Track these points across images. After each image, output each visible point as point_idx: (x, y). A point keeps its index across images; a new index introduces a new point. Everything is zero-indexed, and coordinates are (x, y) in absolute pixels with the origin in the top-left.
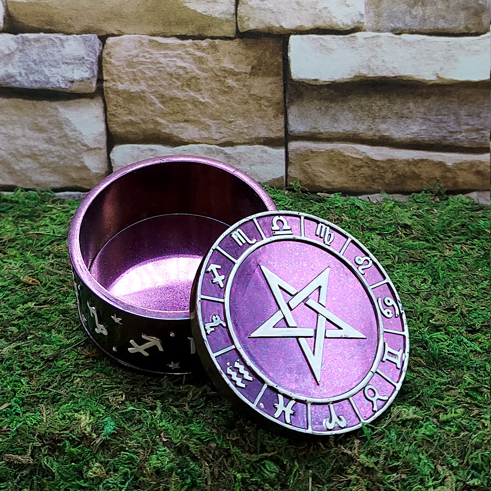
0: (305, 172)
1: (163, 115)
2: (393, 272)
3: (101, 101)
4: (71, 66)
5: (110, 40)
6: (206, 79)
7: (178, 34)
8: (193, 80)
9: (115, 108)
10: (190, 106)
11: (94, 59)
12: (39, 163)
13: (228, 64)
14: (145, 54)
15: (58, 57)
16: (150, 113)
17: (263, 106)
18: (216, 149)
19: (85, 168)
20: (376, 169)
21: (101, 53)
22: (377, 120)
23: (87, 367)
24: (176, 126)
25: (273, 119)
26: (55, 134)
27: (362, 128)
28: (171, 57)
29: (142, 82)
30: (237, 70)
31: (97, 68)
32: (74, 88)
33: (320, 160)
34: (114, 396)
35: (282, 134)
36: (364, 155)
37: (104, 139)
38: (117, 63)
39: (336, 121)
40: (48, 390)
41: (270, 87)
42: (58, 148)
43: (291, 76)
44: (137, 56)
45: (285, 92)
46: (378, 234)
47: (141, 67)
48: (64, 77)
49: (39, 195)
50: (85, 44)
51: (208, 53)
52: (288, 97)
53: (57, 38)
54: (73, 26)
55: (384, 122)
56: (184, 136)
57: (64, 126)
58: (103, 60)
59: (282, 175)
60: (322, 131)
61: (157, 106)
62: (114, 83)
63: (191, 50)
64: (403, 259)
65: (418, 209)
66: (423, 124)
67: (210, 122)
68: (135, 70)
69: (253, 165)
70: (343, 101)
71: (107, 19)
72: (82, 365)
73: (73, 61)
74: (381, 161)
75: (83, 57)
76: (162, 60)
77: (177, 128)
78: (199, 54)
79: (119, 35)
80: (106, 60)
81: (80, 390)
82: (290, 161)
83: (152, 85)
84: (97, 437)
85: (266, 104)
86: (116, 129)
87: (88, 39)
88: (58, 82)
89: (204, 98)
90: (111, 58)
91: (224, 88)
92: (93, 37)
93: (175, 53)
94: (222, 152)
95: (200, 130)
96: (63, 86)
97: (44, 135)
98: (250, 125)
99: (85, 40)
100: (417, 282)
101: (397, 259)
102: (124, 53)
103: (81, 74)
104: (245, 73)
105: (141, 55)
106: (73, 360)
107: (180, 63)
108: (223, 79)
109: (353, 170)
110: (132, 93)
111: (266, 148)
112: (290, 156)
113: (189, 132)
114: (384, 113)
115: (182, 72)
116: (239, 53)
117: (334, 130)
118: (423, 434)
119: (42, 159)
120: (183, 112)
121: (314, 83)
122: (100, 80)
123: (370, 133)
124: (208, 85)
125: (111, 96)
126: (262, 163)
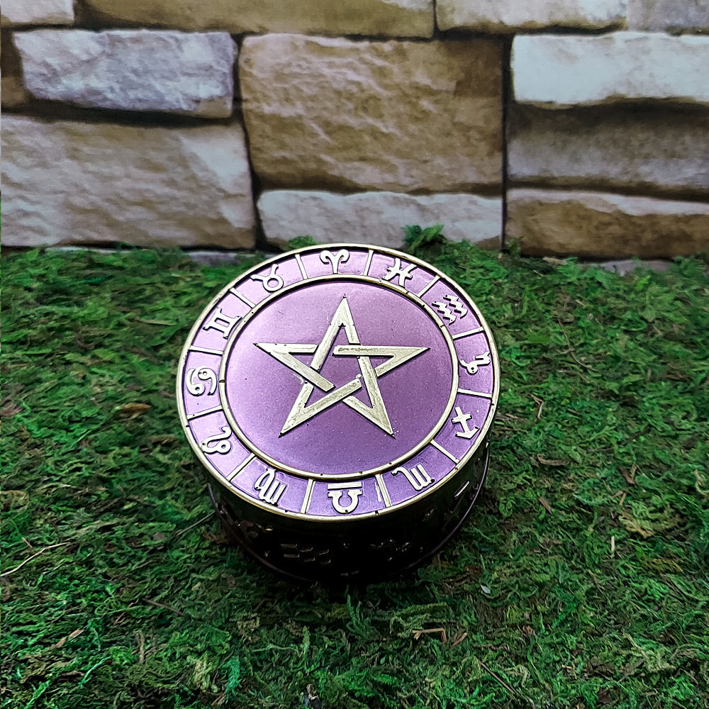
0: (529, 230)
1: (330, 150)
2: (643, 397)
3: (240, 129)
4: (194, 79)
5: (249, 41)
6: (390, 99)
7: (348, 33)
8: (371, 102)
9: (260, 140)
10: (367, 138)
11: (226, 69)
12: (159, 213)
13: (422, 78)
14: (301, 63)
15: (174, 64)
16: (311, 148)
17: (472, 140)
18: (406, 199)
19: (223, 221)
20: (631, 228)
21: (237, 61)
22: (636, 160)
23: (212, 561)
24: (349, 165)
25: (487, 158)
26: (179, 174)
27: (614, 171)
28: (338, 67)
29: (298, 104)
30: (435, 87)
31: (233, 82)
32: (201, 110)
33: (552, 214)
34: (246, 619)
35: (498, 179)
36: (614, 209)
37: (247, 182)
38: (260, 76)
39: (577, 161)
40: (150, 604)
41: (483, 112)
42: (184, 193)
43: (514, 97)
44: (289, 65)
45: (504, 119)
46: (626, 332)
47: (296, 82)
48: (186, 95)
49: (161, 255)
50: (212, 46)
51: (393, 62)
52: (508, 126)
53: (172, 37)
54: (193, 19)
55: (646, 163)
56: (360, 180)
57: (190, 164)
58: (241, 71)
59: (497, 235)
60: (556, 174)
61: (320, 138)
62: (258, 104)
63: (368, 57)
64: (659, 375)
65: (683, 288)
66: (701, 166)
67: (395, 161)
68: (286, 86)
69: (456, 220)
70: (588, 133)
71: (242, 10)
72: (205, 559)
73: (197, 72)
74: (638, 217)
75: (211, 67)
76: (326, 71)
77: (350, 169)
78: (379, 62)
79: (261, 34)
80: (244, 71)
81: (199, 604)
82: (509, 215)
83: (313, 108)
84: (218, 692)
85: (477, 136)
86: (264, 168)
87: (217, 40)
88: (178, 101)
89: (387, 128)
90: (251, 66)
91: (415, 114)
92: (224, 37)
93: (345, 61)
94: (413, 202)
95: (382, 172)
96: (185, 107)
97: (163, 176)
98: (453, 166)
99: (212, 41)
100: (676, 417)
101: (649, 374)
102: (270, 61)
103: (210, 89)
104: (447, 92)
105: (295, 63)
106: (193, 550)
107: (352, 76)
108: (414, 100)
109: (597, 228)
110: (284, 118)
111: (476, 198)
112: (509, 208)
113: (366, 174)
114: (646, 150)
115: (354, 89)
116: (439, 63)
117: (573, 174)
118: (675, 698)
119: (163, 208)
120: (357, 147)
121: (547, 107)
122: (237, 100)
123: (625, 179)
124: (393, 108)
125: (255, 122)
126: (470, 218)
